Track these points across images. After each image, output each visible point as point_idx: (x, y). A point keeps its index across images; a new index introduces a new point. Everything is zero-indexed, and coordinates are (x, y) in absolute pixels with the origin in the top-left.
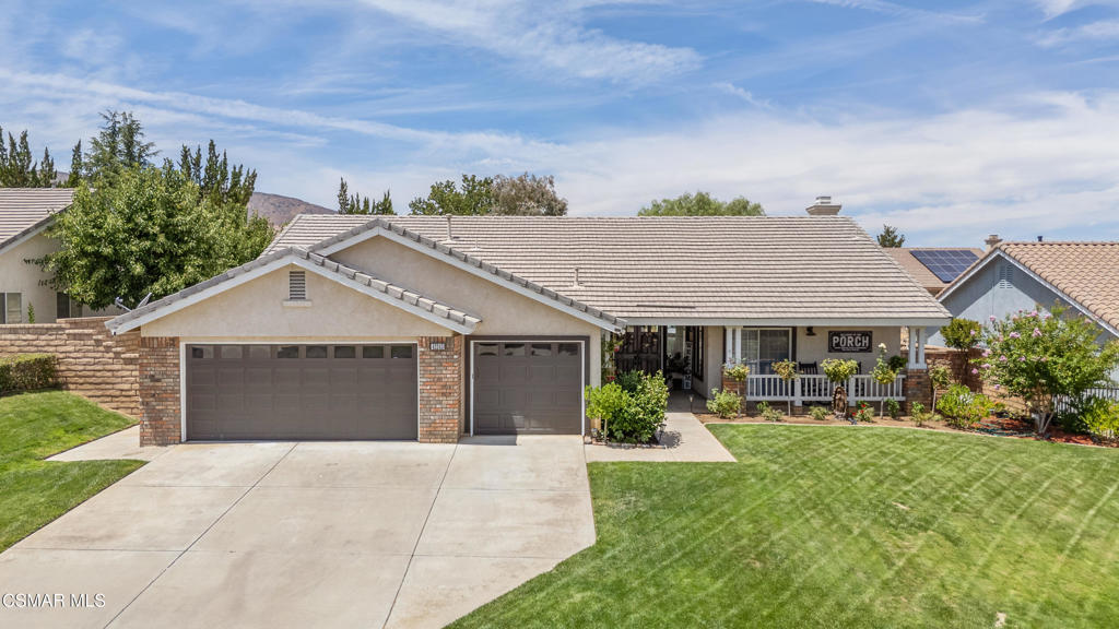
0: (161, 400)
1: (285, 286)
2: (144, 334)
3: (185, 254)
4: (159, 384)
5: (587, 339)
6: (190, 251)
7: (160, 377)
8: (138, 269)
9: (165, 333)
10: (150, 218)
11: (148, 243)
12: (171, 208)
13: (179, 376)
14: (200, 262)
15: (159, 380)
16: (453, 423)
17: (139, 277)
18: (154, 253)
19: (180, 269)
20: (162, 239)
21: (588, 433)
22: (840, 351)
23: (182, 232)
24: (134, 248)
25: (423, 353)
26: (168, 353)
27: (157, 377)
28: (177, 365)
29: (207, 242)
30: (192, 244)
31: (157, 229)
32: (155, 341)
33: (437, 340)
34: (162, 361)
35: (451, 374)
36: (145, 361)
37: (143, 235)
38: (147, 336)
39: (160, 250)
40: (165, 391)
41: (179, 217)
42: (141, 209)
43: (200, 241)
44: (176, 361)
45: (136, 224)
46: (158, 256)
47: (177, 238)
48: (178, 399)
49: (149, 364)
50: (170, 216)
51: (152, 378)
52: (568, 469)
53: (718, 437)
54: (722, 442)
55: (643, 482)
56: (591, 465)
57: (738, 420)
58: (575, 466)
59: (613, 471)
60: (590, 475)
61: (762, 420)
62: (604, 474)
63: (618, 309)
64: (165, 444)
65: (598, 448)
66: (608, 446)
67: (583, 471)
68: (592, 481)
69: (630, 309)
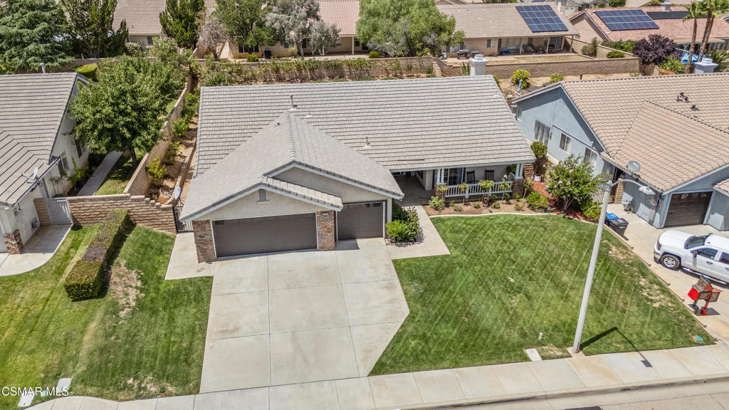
4: (204, 238)
5: (386, 201)
7: (204, 235)
13: (211, 235)
16: (332, 244)
21: (386, 238)
25: (319, 217)
26: (206, 226)
27: (202, 235)
28: (210, 230)
33: (325, 212)
35: (331, 224)
40: (206, 241)
44: (209, 228)
48: (212, 243)
51: (200, 236)
52: (386, 265)
53: (438, 231)
54: (441, 236)
55: (418, 274)
56: (395, 262)
57: (443, 211)
58: (388, 263)
59: (405, 266)
60: (396, 269)
61: (453, 211)
62: (402, 269)
63: (390, 163)
64: (209, 261)
65: (393, 247)
66: (397, 245)
67: (392, 266)
68: (398, 273)
69: (395, 163)
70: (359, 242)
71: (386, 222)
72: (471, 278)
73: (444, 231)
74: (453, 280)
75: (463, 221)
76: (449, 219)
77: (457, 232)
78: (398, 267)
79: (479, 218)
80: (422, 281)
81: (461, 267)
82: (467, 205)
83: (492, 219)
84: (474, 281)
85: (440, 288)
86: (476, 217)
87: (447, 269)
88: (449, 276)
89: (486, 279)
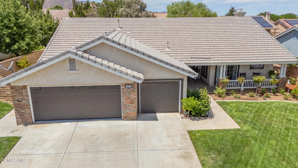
0: (23, 109)
1: (67, 65)
2: (12, 85)
3: (24, 33)
4: (21, 103)
5: (182, 80)
6: (26, 32)
7: (21, 100)
8: (8, 40)
9: (21, 84)
10: (10, 20)
11: (10, 31)
12: (17, 16)
13: (28, 100)
14: (30, 36)
15: (21, 101)
16: (135, 113)
17: (9, 43)
18: (13, 34)
19: (23, 39)
20: (15, 28)
21: (182, 112)
22: (254, 69)
23: (22, 25)
24: (5, 33)
25: (123, 89)
26: (23, 91)
27: (20, 100)
28: (27, 96)
29: (32, 29)
30: (26, 30)
31: (12, 25)
32: (17, 87)
33: (128, 84)
34: (21, 94)
35: (134, 96)
36: (14, 94)
37: (8, 27)
38: (13, 85)
39: (15, 33)
40: (24, 105)
41: (20, 20)
42: (6, 17)
43: (29, 28)
44: (27, 94)
45: (5, 23)
46: (15, 35)
47: (20, 27)
48: (30, 108)
49: (16, 96)
50: (17, 19)
51: (18, 100)
52: (182, 135)
53: (225, 110)
54: (228, 114)
55: (214, 145)
56: (190, 132)
57: (225, 98)
58: (184, 133)
59: (200, 137)
60: (191, 139)
61: (233, 98)
62: (197, 139)
63: (185, 59)
64: (26, 124)
65: (188, 121)
66: (191, 119)
67: (188, 137)
68: (193, 143)
69: (189, 59)
70: (159, 115)
71: (182, 98)
72: (270, 152)
73: (231, 111)
74: (251, 153)
75: (244, 104)
76: (232, 103)
77: (242, 111)
78: (193, 137)
79: (257, 103)
80: (219, 152)
81: (256, 140)
82: (244, 95)
83: (269, 104)
84: (274, 155)
85: (240, 161)
86: (254, 102)
87: (242, 141)
88: (247, 149)
89: (287, 154)
